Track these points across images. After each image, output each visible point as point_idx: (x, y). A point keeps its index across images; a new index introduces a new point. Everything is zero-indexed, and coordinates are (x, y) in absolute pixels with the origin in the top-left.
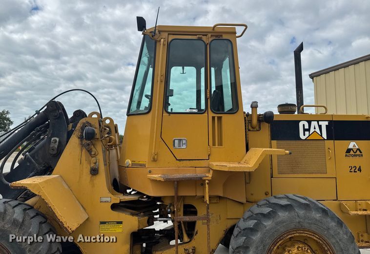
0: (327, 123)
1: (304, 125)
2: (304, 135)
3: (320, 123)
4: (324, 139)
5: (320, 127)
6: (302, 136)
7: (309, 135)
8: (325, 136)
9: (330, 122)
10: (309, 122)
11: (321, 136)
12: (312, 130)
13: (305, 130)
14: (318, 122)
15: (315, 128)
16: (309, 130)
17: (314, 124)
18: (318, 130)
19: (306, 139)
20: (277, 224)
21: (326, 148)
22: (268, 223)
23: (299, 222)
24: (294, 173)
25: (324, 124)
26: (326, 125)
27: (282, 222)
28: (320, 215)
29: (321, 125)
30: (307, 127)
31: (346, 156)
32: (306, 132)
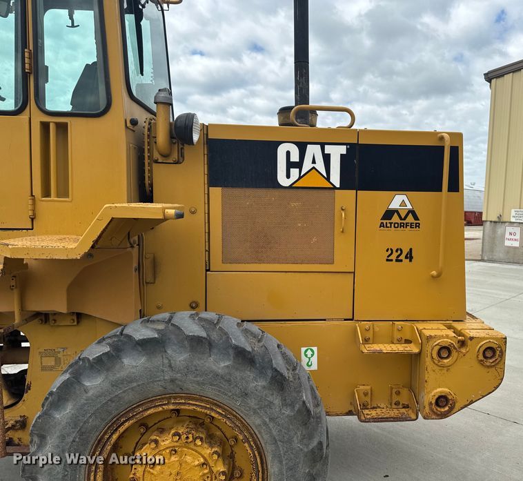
0: (343, 150)
1: (288, 153)
2: (288, 176)
3: (328, 149)
4: (335, 188)
5: (327, 158)
6: (282, 180)
7: (300, 177)
8: (336, 179)
9: (352, 148)
10: (302, 147)
11: (328, 179)
12: (307, 165)
13: (290, 165)
14: (323, 145)
15: (314, 162)
16: (299, 165)
17: (313, 150)
18: (320, 166)
19: (291, 187)
20: (115, 384)
21: (337, 207)
22: (94, 383)
23: (173, 381)
24: (260, 261)
25: (336, 152)
26: (342, 156)
27: (129, 380)
28: (227, 363)
29: (329, 155)
30: (295, 157)
31: (382, 225)
32: (292, 170)
